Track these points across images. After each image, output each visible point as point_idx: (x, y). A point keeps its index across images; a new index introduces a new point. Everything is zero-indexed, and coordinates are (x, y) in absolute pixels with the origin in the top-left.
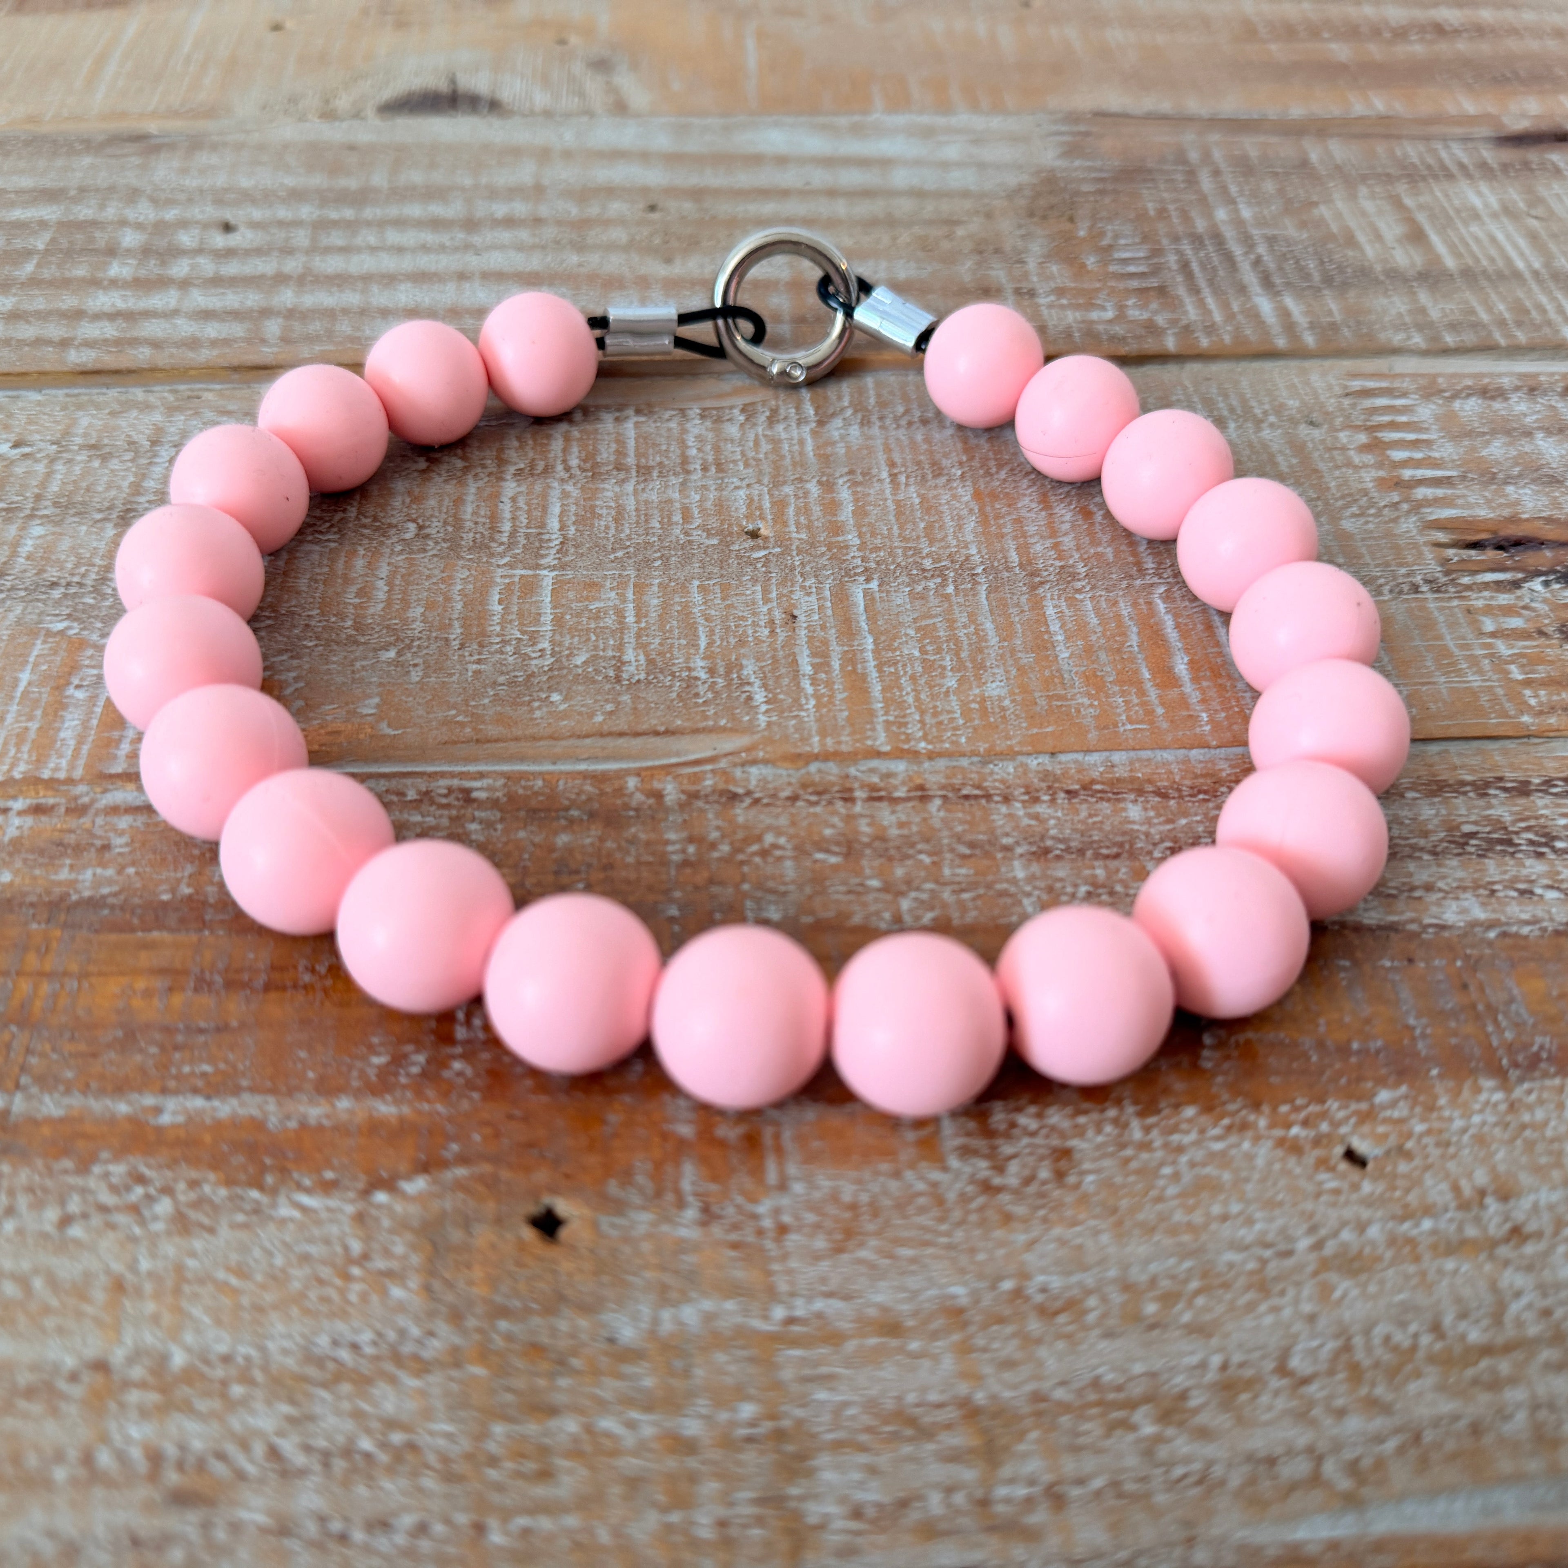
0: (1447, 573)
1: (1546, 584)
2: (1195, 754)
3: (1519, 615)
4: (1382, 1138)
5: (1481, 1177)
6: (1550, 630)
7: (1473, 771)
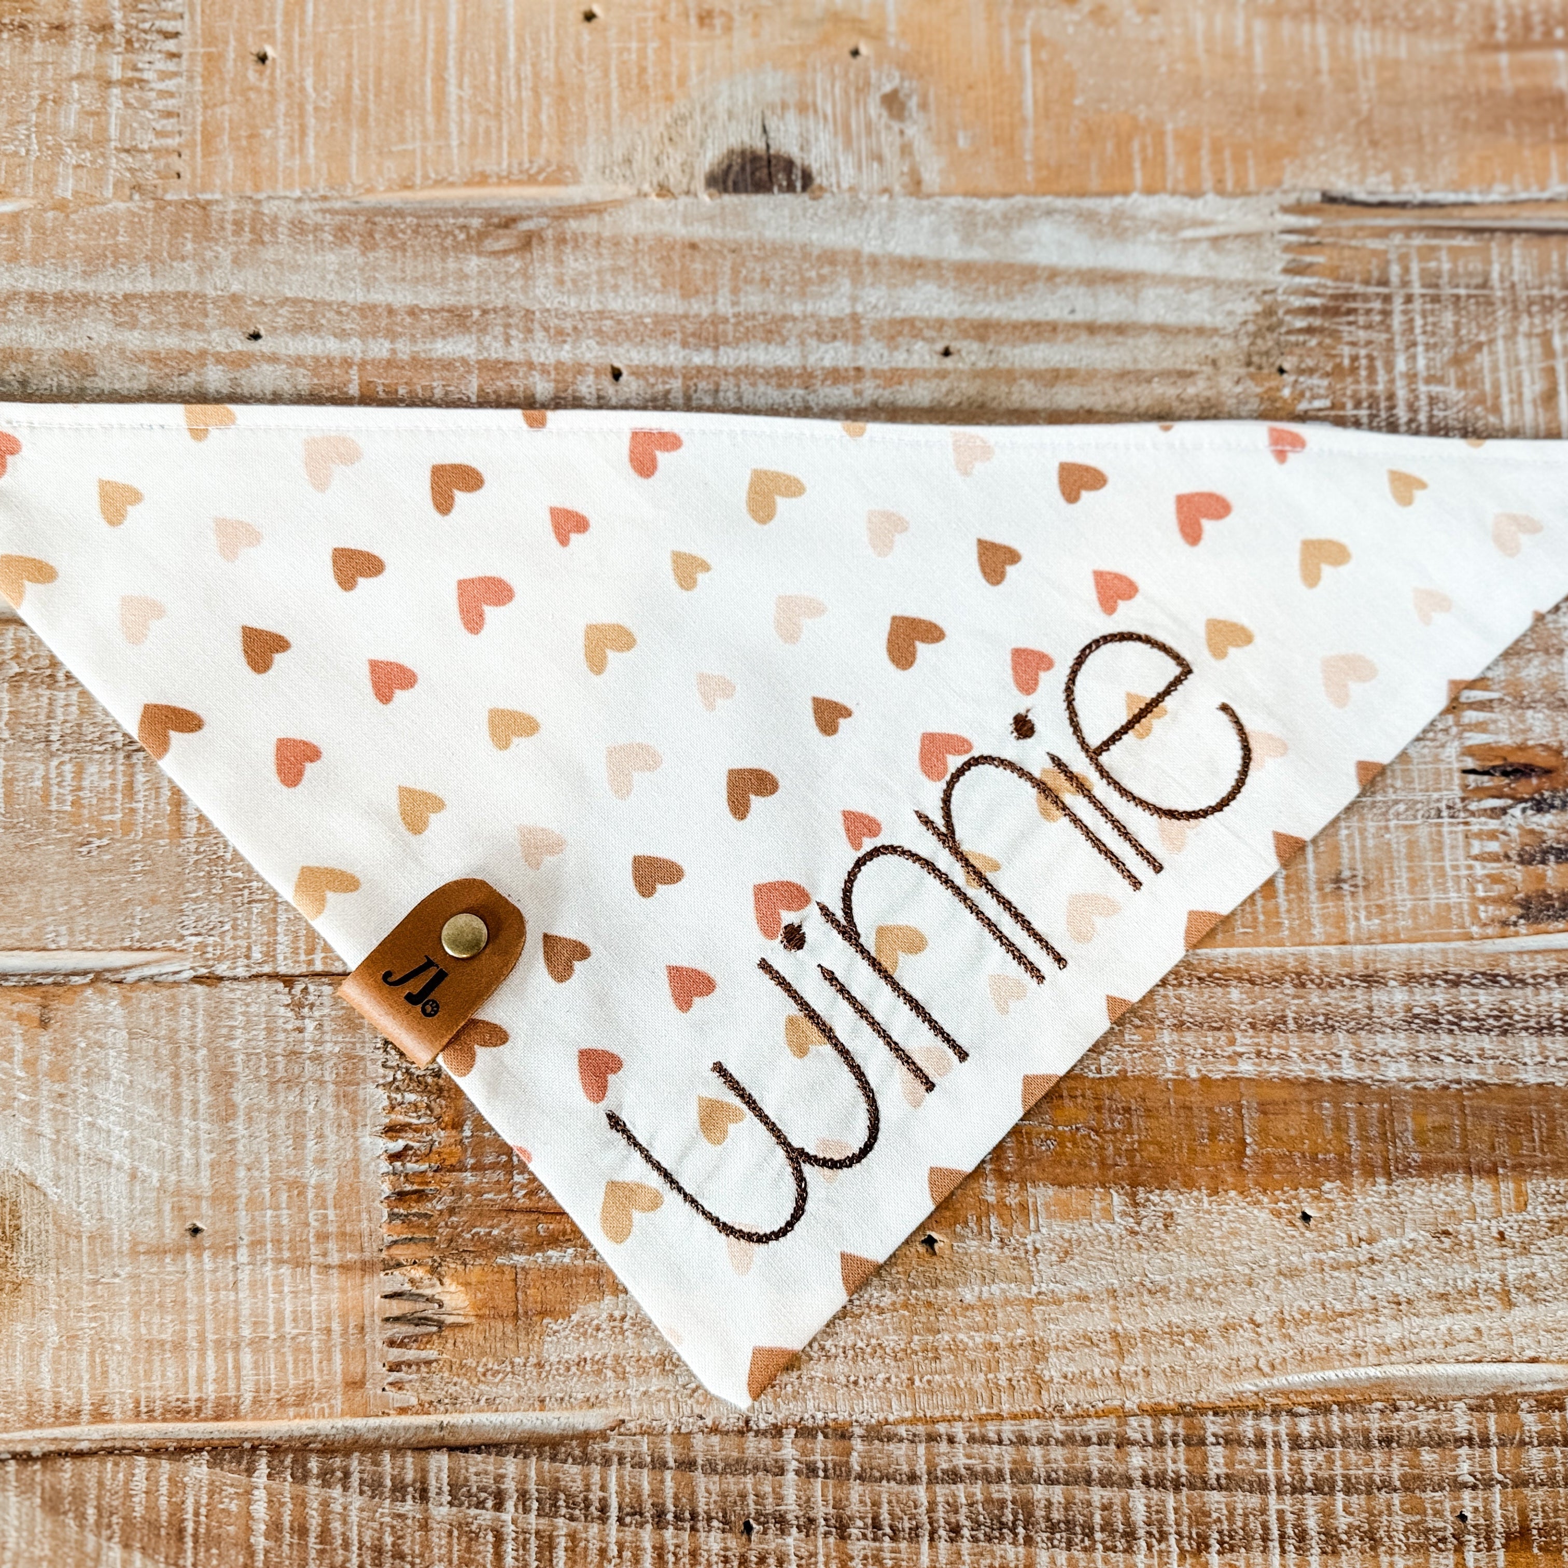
0: (1463, 799)
1: (1524, 810)
2: (1277, 950)
3: (1497, 838)
4: (1321, 1209)
5: (1363, 1233)
6: (1513, 854)
7: (1432, 966)
